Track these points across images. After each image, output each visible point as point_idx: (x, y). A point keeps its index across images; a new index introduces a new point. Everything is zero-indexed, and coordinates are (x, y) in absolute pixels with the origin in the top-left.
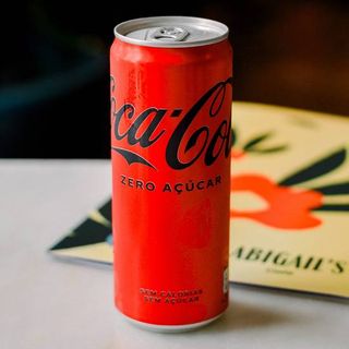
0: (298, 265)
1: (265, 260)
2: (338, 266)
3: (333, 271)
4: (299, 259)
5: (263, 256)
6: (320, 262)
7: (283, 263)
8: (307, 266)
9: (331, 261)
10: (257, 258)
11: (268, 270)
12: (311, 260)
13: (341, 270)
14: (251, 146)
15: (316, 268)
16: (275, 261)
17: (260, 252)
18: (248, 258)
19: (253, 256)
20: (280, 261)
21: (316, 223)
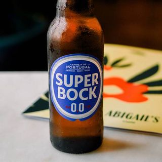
0: (137, 119)
1: (122, 117)
2: (156, 119)
3: (153, 121)
4: (138, 116)
5: (121, 115)
6: (147, 117)
7: (130, 118)
8: (141, 119)
9: (152, 117)
10: (119, 115)
11: (123, 121)
12: (143, 116)
13: (157, 121)
14: (115, 64)
15: (146, 120)
16: (127, 117)
17: (120, 113)
18: (114, 116)
19: (117, 115)
20: (129, 117)
21: (146, 99)
